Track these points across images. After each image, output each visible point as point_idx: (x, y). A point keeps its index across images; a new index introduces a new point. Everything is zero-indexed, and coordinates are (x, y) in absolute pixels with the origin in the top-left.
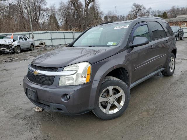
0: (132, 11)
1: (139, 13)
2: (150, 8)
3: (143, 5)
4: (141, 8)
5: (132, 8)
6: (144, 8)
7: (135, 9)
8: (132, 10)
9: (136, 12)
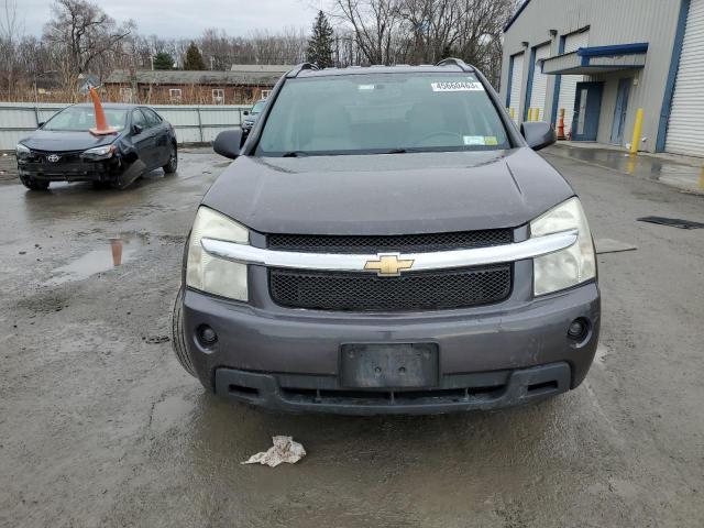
0: (58, 26)
1: (88, 35)
2: (131, 24)
3: (99, 6)
4: (96, 20)
5: (57, 11)
6: (104, 19)
7: (69, 17)
8: (57, 21)
9: (76, 31)
